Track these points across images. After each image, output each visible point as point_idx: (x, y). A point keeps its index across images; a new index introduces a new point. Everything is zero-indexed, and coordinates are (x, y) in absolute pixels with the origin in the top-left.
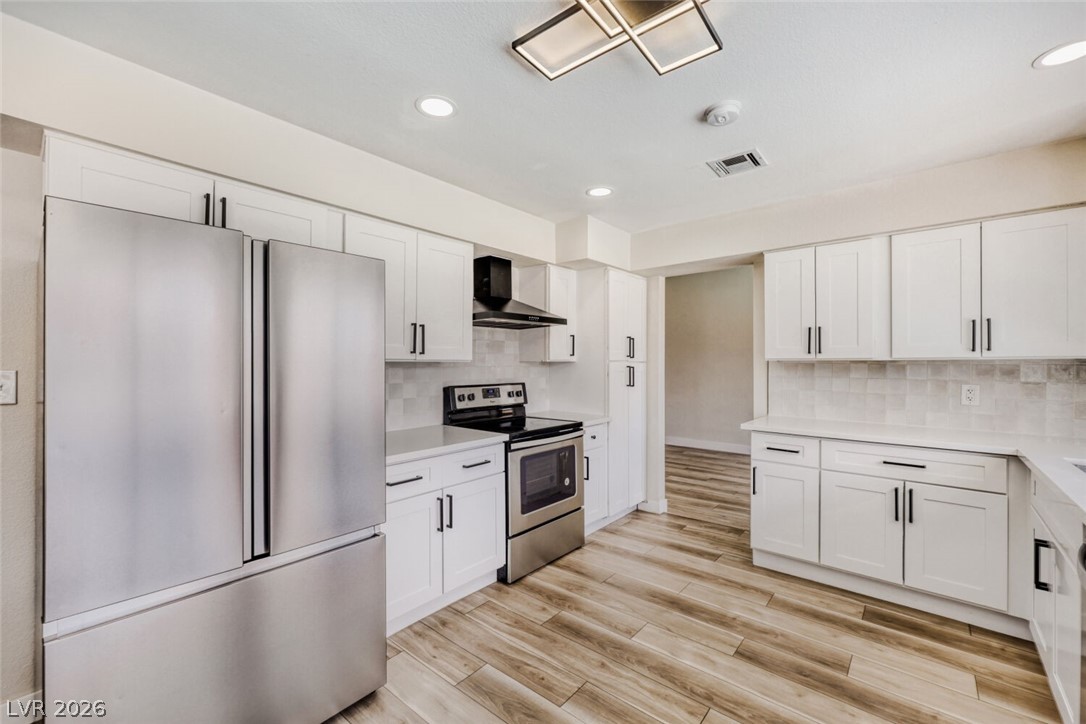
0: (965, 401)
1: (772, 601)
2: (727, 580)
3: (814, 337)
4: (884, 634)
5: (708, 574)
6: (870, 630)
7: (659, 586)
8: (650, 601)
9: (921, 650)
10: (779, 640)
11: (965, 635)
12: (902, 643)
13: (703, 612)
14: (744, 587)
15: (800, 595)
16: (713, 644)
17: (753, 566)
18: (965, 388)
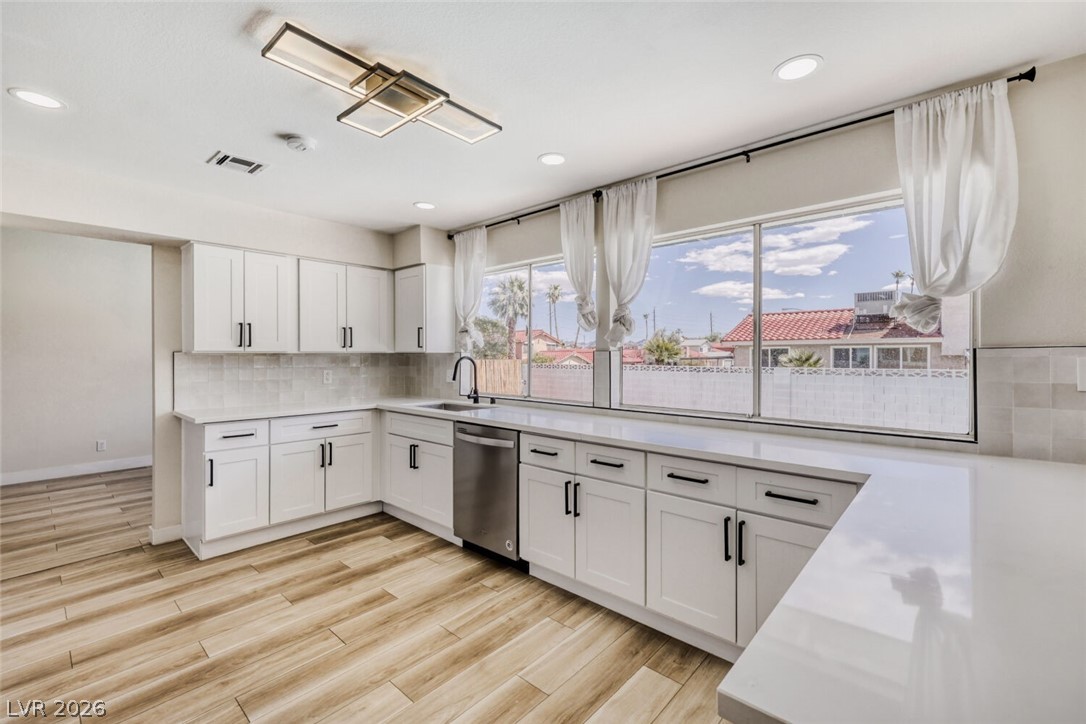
0: (325, 381)
1: (259, 569)
2: (202, 580)
3: (244, 332)
4: (334, 544)
5: (176, 587)
6: (327, 547)
7: (148, 623)
8: (162, 635)
9: (356, 540)
10: (299, 580)
11: (357, 524)
12: (346, 543)
13: (227, 605)
14: (224, 575)
15: (266, 555)
16: (270, 611)
17: (202, 561)
18: (325, 372)
